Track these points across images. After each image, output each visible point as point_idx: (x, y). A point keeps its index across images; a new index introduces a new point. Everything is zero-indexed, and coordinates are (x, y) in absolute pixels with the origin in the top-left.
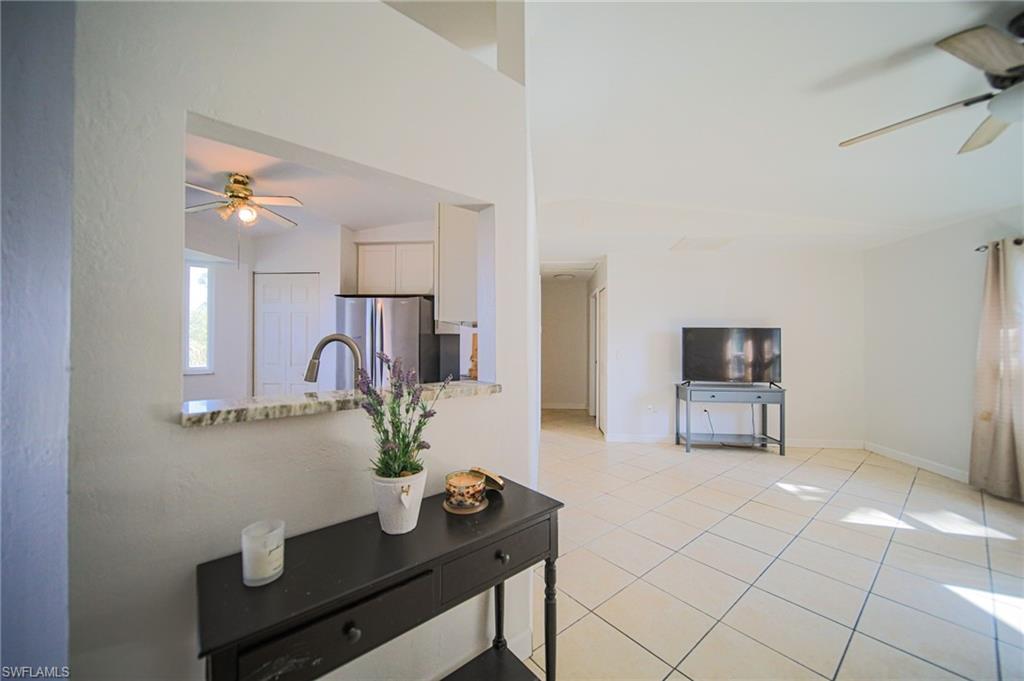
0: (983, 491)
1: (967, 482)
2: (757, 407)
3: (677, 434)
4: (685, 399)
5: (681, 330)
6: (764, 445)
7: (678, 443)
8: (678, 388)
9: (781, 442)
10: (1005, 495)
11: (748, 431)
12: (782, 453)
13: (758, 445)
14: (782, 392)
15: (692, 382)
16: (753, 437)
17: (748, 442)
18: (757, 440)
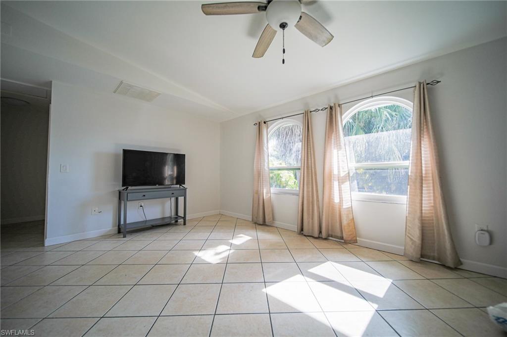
0: (255, 223)
1: (251, 220)
2: (173, 199)
3: (119, 226)
4: (124, 200)
5: (122, 152)
6: (177, 221)
7: (119, 232)
8: (120, 192)
9: (184, 218)
10: (261, 223)
11: (167, 215)
12: (185, 224)
13: (173, 222)
14: (185, 189)
15: (130, 188)
16: (170, 217)
17: (167, 221)
18: (172, 219)
